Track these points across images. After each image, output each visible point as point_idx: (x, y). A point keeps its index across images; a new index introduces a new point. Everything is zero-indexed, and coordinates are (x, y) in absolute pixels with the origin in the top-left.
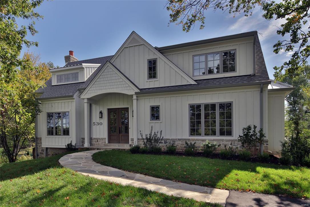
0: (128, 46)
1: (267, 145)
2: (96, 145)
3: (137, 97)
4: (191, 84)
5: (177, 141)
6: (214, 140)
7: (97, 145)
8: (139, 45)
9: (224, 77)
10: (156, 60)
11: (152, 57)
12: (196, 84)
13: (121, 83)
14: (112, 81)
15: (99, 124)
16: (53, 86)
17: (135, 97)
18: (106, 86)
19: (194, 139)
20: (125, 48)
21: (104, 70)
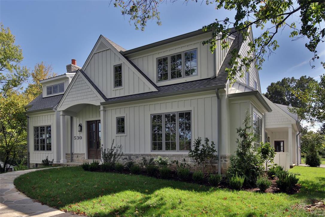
0: (97, 52)
1: (226, 162)
2: (76, 161)
3: (104, 107)
4: (153, 92)
5: (140, 157)
6: (174, 156)
7: (78, 161)
8: (106, 50)
9: (186, 81)
10: (121, 66)
11: (117, 63)
12: (157, 91)
13: (90, 93)
14: (83, 91)
15: (79, 138)
16: (43, 98)
17: (102, 108)
18: (77, 97)
19: (155, 154)
20: (94, 54)
21: (76, 80)
